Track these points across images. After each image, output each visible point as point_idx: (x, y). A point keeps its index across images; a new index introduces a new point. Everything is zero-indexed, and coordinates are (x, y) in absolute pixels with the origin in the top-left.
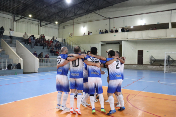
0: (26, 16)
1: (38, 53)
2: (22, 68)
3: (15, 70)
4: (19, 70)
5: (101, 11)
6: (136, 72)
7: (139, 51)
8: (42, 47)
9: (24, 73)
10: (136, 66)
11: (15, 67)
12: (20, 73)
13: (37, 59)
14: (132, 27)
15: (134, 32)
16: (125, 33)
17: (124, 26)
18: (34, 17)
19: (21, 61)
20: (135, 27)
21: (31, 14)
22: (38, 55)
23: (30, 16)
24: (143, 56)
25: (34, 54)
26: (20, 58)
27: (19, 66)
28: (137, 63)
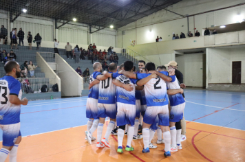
0: (69, 20)
1: (83, 70)
2: (60, 90)
3: (50, 92)
4: (56, 93)
5: (174, 6)
6: (230, 95)
7: (233, 63)
9: (63, 97)
10: (228, 86)
11: (51, 89)
12: (58, 97)
13: (81, 78)
14: (223, 27)
15: (225, 34)
16: (211, 37)
17: (209, 26)
18: (81, 21)
19: (58, 81)
20: (227, 26)
21: (76, 17)
22: (83, 72)
23: (75, 20)
24: (240, 71)
25: (78, 71)
26: (58, 77)
27: (55, 88)
28: (231, 82)
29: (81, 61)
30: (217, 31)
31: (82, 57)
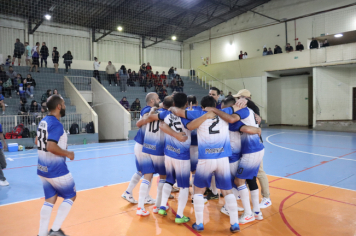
0: (112, 29)
2: (96, 131)
3: (83, 134)
4: (90, 136)
5: (266, 5)
6: (349, 138)
7: (355, 89)
8: (142, 88)
9: (102, 140)
10: (347, 124)
11: (83, 130)
12: (93, 141)
13: (127, 114)
14: (339, 36)
15: (341, 47)
16: (320, 51)
17: (317, 35)
18: (129, 30)
19: (94, 117)
20: (345, 34)
21: (123, 25)
23: (120, 29)
25: (123, 103)
26: (94, 112)
27: (90, 128)
28: (351, 118)
29: (129, 88)
30: (330, 42)
31: (130, 82)
